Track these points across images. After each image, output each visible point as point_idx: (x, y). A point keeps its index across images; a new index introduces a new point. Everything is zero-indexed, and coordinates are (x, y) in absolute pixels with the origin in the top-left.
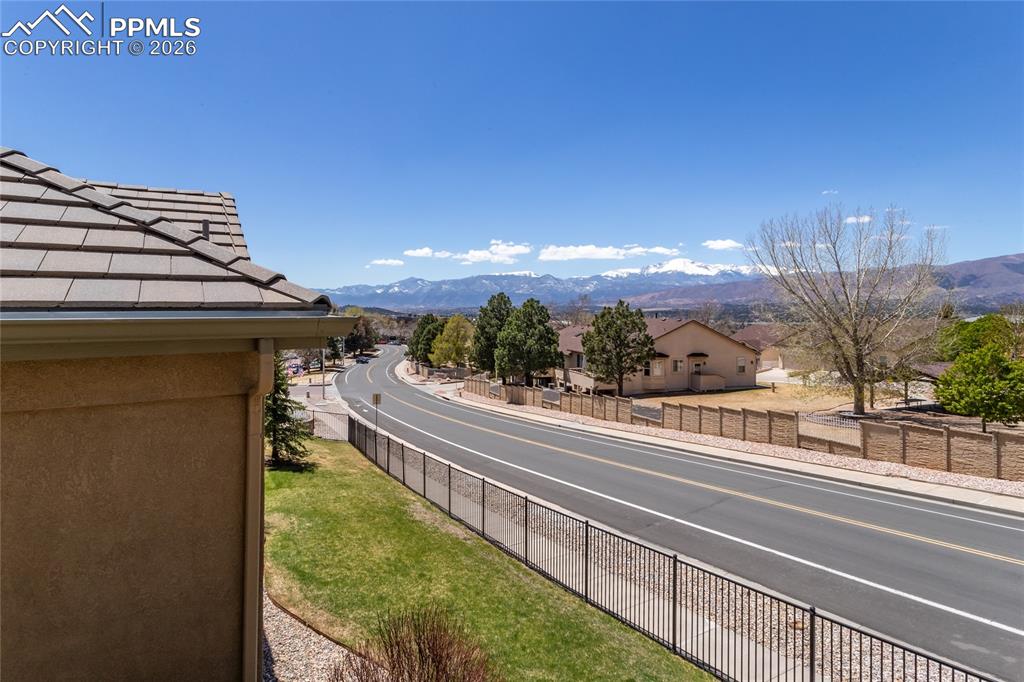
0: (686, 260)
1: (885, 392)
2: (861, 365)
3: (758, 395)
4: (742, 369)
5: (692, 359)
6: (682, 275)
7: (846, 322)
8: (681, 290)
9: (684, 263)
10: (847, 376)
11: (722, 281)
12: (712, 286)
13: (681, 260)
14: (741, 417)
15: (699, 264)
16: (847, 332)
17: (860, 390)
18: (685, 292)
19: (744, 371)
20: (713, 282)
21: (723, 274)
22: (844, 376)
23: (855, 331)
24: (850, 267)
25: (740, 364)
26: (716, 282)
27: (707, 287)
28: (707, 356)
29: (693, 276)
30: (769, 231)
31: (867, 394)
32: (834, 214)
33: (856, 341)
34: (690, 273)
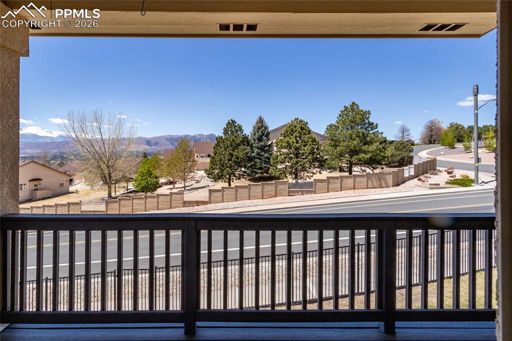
0: (38, 128)
1: (119, 188)
2: (110, 177)
3: (69, 197)
4: (62, 185)
5: (31, 182)
6: (35, 136)
7: (104, 159)
8: (35, 144)
9: (37, 129)
10: (106, 182)
11: (60, 140)
12: (53, 142)
13: (36, 127)
14: (55, 208)
15: (47, 130)
16: (104, 163)
17: (110, 187)
18: (37, 146)
19: (63, 185)
20: (55, 141)
21: (61, 137)
22: (104, 182)
23: (108, 163)
24: (105, 137)
25: (60, 183)
26: (57, 141)
27: (52, 143)
28: (42, 180)
29: (42, 137)
30: (72, 116)
31: (113, 189)
32: (100, 113)
33: (108, 167)
34: (41, 135)
